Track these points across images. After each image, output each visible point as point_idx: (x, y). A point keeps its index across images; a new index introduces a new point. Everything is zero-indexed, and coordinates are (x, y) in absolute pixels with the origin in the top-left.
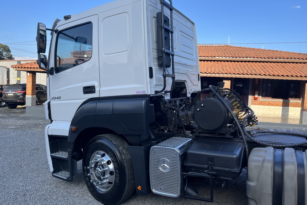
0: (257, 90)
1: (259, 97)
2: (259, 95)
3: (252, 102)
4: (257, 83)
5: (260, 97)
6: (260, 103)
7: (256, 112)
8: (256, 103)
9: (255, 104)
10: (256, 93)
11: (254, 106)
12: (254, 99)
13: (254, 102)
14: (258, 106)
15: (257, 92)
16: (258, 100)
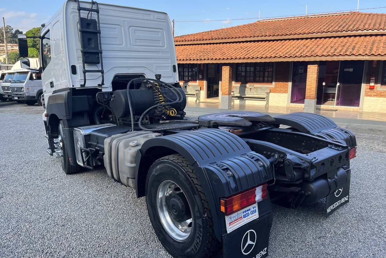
0: (374, 76)
1: (376, 85)
2: (376, 83)
3: (366, 92)
4: (374, 66)
5: (379, 85)
6: (378, 94)
7: (372, 107)
8: (373, 94)
9: (370, 96)
10: (372, 79)
11: (368, 98)
12: (370, 89)
13: (369, 92)
14: (375, 98)
15: (374, 78)
16: (375, 89)
